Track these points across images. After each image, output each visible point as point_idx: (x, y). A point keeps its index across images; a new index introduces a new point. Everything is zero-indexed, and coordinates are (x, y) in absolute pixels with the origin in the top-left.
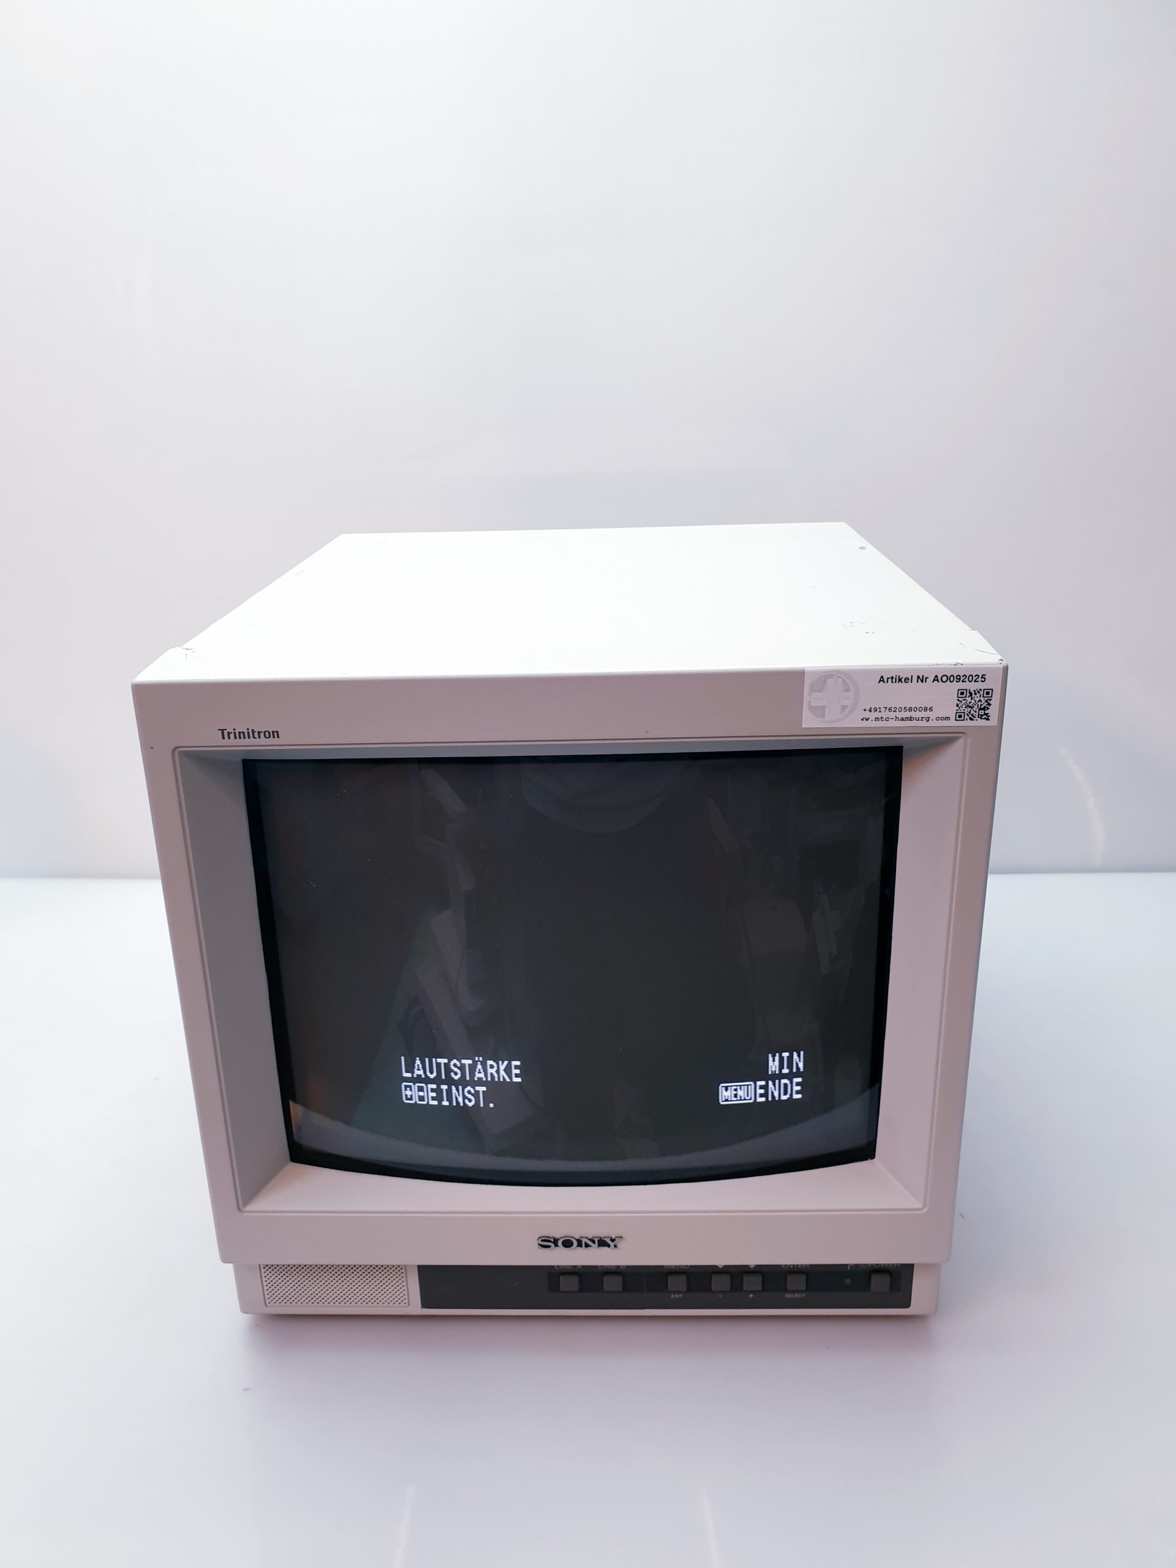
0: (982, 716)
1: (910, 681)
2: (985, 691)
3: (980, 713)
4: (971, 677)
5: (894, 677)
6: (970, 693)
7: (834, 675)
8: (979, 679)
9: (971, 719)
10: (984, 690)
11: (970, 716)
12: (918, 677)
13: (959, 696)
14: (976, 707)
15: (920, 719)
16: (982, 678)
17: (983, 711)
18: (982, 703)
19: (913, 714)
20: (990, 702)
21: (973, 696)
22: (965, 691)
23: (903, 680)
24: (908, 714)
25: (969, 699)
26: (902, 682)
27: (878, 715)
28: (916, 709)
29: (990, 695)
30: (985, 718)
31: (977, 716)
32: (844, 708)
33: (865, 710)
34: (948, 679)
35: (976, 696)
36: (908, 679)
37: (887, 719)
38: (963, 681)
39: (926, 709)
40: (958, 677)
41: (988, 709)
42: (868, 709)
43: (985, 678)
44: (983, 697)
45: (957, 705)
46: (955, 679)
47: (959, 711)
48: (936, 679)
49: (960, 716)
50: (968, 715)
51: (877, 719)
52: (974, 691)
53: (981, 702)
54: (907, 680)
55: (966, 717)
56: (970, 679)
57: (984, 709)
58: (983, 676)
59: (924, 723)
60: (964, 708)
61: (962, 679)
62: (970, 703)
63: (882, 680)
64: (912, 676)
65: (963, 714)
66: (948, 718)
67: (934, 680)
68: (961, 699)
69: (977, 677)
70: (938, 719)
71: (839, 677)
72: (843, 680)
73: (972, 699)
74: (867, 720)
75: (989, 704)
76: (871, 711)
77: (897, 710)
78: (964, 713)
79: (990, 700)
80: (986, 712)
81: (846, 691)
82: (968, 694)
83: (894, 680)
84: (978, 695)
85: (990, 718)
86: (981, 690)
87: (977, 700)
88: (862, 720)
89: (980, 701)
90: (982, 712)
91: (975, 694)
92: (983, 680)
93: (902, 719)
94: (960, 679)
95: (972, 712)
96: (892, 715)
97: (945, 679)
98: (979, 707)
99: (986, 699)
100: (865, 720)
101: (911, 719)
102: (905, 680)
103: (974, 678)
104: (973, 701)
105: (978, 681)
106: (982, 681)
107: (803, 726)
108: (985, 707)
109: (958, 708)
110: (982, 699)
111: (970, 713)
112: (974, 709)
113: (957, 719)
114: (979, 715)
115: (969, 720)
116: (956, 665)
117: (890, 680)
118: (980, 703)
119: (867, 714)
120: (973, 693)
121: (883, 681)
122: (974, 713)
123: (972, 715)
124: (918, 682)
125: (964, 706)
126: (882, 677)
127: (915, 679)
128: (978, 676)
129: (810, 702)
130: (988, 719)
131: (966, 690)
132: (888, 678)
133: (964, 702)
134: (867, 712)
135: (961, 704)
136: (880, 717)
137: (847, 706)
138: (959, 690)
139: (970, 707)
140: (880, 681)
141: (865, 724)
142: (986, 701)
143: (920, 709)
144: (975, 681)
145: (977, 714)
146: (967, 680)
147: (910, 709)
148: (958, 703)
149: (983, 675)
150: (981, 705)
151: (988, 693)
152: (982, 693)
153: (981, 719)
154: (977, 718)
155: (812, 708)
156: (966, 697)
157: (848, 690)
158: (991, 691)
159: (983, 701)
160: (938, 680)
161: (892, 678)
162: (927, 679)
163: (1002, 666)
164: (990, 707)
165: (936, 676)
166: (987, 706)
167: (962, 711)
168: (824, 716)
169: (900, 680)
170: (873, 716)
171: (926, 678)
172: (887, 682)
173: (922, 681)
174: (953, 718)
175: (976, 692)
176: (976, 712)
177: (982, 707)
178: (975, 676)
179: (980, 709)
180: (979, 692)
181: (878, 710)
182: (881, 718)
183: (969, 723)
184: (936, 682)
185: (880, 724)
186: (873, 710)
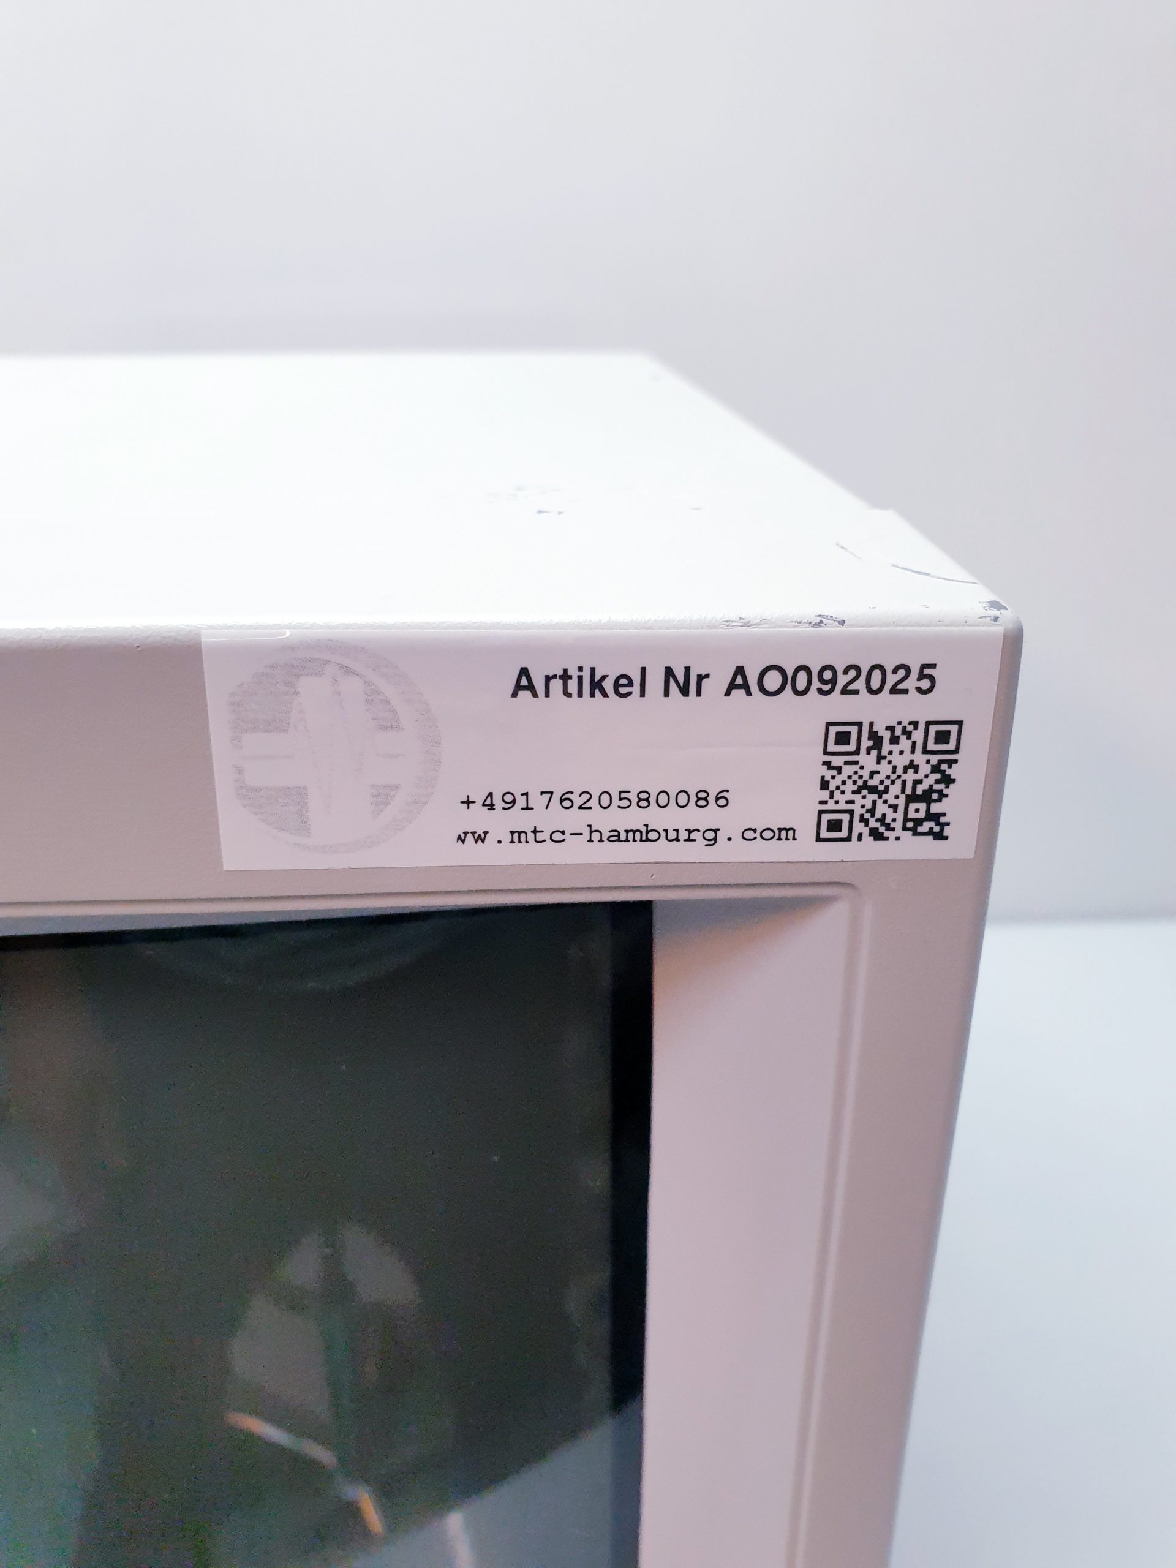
0: (918, 822)
1: (636, 689)
2: (933, 729)
3: (912, 814)
4: (877, 676)
5: (573, 672)
6: (874, 736)
7: (327, 662)
8: (911, 683)
9: (877, 835)
10: (929, 724)
11: (873, 824)
12: (669, 672)
13: (832, 747)
14: (895, 789)
15: (683, 835)
16: (921, 677)
17: (922, 807)
18: (920, 776)
19: (655, 818)
20: (952, 772)
21: (886, 747)
22: (854, 730)
23: (608, 685)
24: (635, 818)
25: (868, 761)
26: (605, 694)
27: (518, 819)
28: (664, 799)
29: (952, 746)
30: (930, 832)
31: (898, 825)
32: (382, 796)
33: (468, 802)
34: (788, 681)
35: (896, 748)
36: (631, 683)
37: (558, 836)
38: (845, 691)
39: (702, 799)
40: (828, 675)
41: (942, 796)
42: (479, 797)
43: (932, 678)
44: (925, 751)
45: (824, 785)
46: (816, 684)
47: (831, 806)
48: (738, 681)
49: (835, 826)
50: (866, 822)
51: (517, 836)
52: (891, 729)
53: (916, 769)
54: (622, 685)
55: (859, 827)
56: (875, 684)
57: (926, 797)
58: (926, 672)
59: (697, 852)
60: (849, 796)
61: (842, 680)
62: (873, 774)
63: (524, 683)
64: (643, 670)
65: (845, 818)
66: (786, 833)
67: (732, 686)
68: (837, 761)
69: (902, 673)
70: (749, 834)
71: (347, 671)
72: (368, 683)
73: (880, 758)
74: (480, 839)
75: (948, 780)
76: (491, 807)
77: (594, 803)
78: (851, 813)
79: (950, 763)
80: (935, 808)
81: (383, 728)
82: (866, 743)
83: (573, 686)
84: (905, 744)
85: (947, 831)
86: (915, 724)
87: (901, 761)
88: (461, 839)
89: (913, 766)
90: (918, 810)
91: (895, 740)
92: (925, 684)
93: (616, 837)
94: (833, 681)
95: (881, 809)
96: (575, 820)
97: (773, 681)
98: (909, 791)
99: (934, 760)
100: (470, 837)
101: (646, 835)
102: (617, 685)
103: (892, 679)
104: (885, 769)
105: (906, 691)
106: (919, 690)
107: (226, 868)
108: (931, 790)
109: (825, 796)
110: (919, 758)
111: (872, 812)
112: (890, 797)
113: (824, 834)
114: (906, 819)
115: (868, 839)
116: (818, 624)
117: (556, 685)
118: (910, 776)
119: (478, 819)
120: (887, 735)
121: (531, 687)
122: (890, 815)
123: (882, 820)
124: (667, 693)
125: (849, 787)
126: (524, 672)
127: (656, 681)
128: (908, 669)
129: (240, 772)
130: (940, 836)
131: (860, 724)
132: (548, 679)
133: (848, 770)
134: (477, 808)
135: (839, 779)
136: (528, 830)
137: (396, 787)
138: (829, 724)
139: (873, 790)
140: (518, 688)
141: (472, 854)
142: (935, 769)
143: (681, 799)
144: (894, 690)
145: (900, 816)
146: (860, 684)
147: (644, 800)
148: (829, 773)
149: (924, 666)
150: (917, 782)
151: (943, 737)
152: (918, 736)
153: (916, 833)
154: (899, 832)
155: (249, 795)
156: (857, 752)
157: (391, 725)
158: (954, 729)
159: (925, 769)
160: (746, 686)
161: (565, 677)
162: (705, 682)
163: (999, 630)
164: (951, 791)
165: (740, 671)
166: (941, 786)
167: (843, 806)
168: (304, 826)
169: (597, 685)
170: (500, 823)
171: (700, 678)
172: (547, 695)
173: (685, 691)
174: (806, 828)
175: (898, 731)
176: (895, 808)
177: (919, 792)
178: (895, 671)
179: (912, 798)
180: (909, 735)
181: (521, 802)
182: (535, 832)
183: (869, 849)
184: (741, 692)
185: (529, 854)
186: (499, 803)
